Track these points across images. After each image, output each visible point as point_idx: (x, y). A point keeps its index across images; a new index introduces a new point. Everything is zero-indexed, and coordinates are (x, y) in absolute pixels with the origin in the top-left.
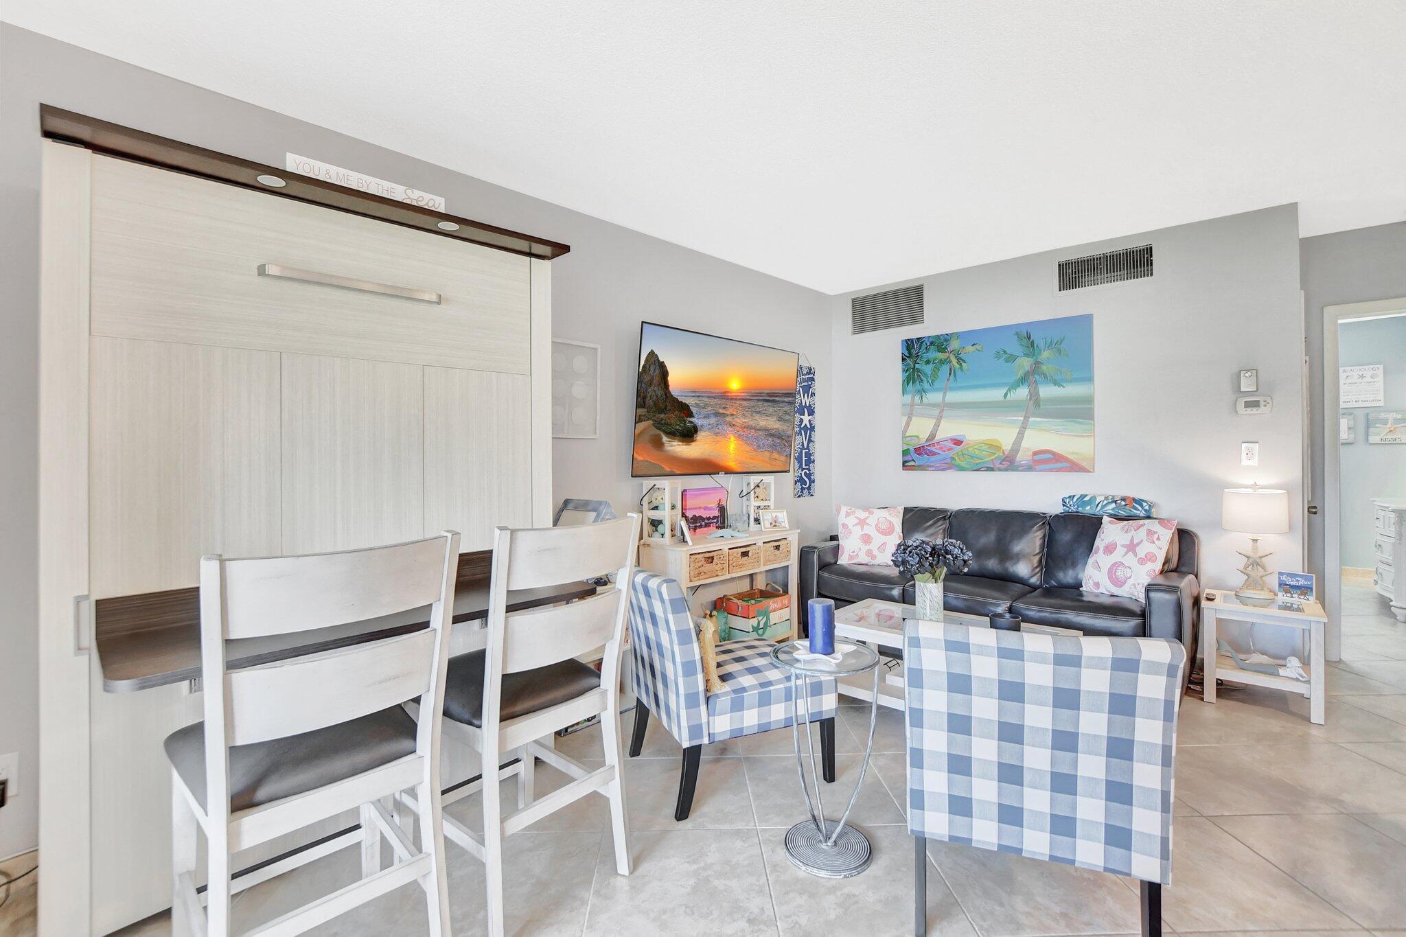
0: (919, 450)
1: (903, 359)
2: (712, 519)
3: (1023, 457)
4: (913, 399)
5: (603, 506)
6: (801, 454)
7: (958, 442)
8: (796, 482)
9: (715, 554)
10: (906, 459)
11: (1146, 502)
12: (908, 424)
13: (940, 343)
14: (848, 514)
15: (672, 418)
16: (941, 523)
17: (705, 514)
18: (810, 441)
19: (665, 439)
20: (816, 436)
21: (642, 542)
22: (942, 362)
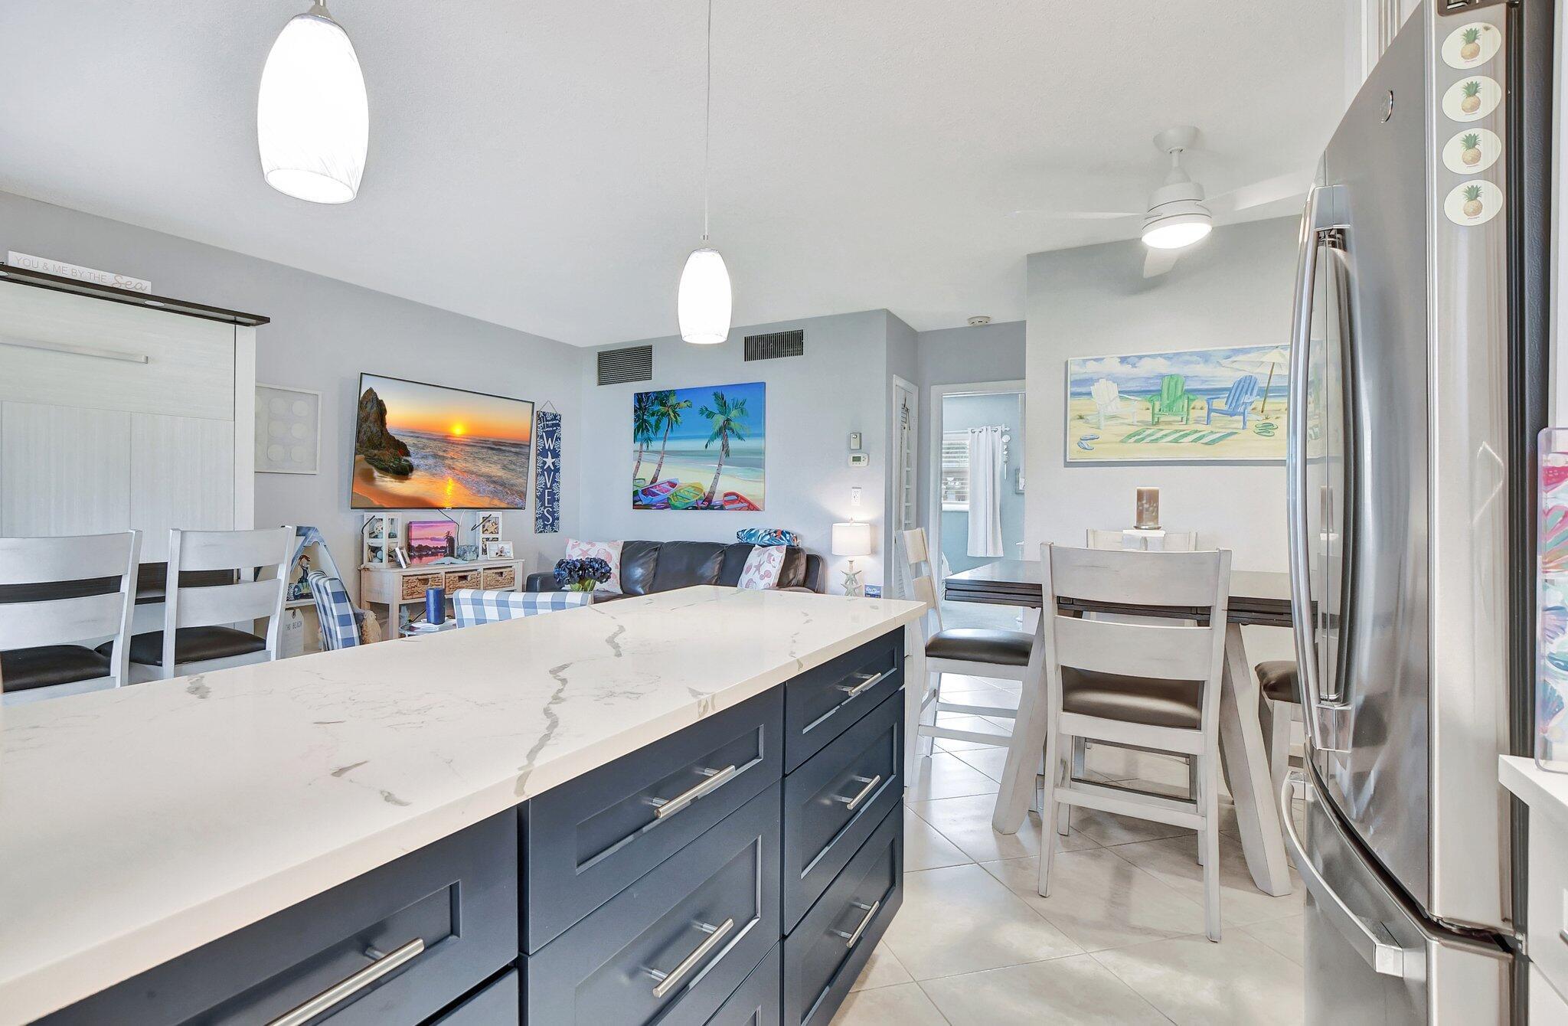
0: (647, 492)
1: (635, 411)
2: (440, 549)
3: (717, 499)
4: (641, 445)
5: (311, 531)
6: (543, 493)
7: (673, 485)
8: (537, 519)
9: (430, 576)
10: (636, 499)
11: (789, 533)
12: (637, 468)
13: (662, 397)
14: (574, 547)
15: (387, 455)
16: (651, 554)
17: (431, 544)
18: (554, 481)
19: (376, 474)
20: (564, 477)
21: (362, 566)
22: (663, 415)
